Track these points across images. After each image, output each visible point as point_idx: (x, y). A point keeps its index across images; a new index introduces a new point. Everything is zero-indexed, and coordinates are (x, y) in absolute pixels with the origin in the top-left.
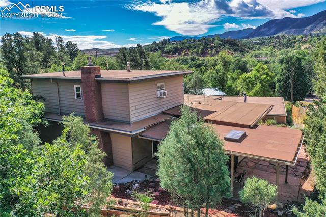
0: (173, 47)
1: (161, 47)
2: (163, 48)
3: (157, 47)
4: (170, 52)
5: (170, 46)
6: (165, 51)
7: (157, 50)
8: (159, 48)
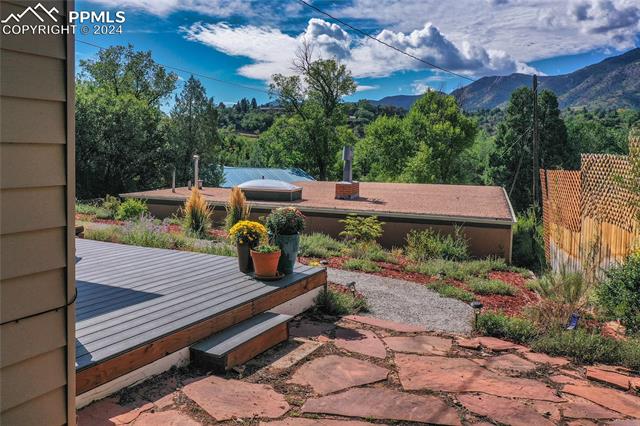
0: (261, 118)
1: (235, 116)
2: (240, 119)
3: (226, 117)
4: (255, 128)
5: (255, 116)
6: (243, 125)
7: (226, 123)
8: (231, 118)
